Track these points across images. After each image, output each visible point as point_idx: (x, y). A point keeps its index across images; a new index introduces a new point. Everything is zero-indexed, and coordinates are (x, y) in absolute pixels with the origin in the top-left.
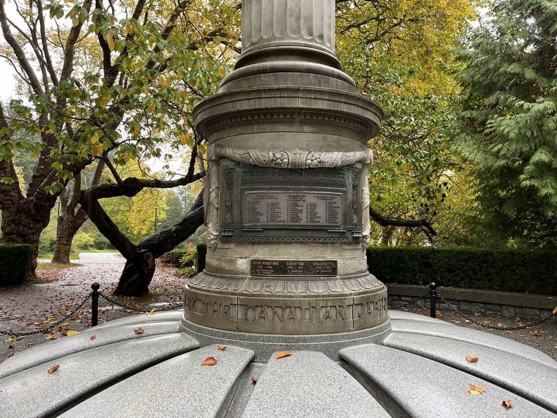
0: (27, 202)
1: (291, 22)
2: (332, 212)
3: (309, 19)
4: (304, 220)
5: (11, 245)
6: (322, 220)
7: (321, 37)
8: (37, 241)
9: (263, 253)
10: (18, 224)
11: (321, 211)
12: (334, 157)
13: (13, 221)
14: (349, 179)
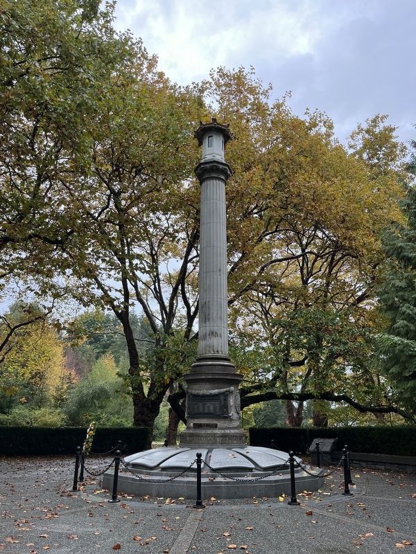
0: (148, 400)
1: (208, 349)
2: (215, 409)
3: (213, 347)
4: (206, 411)
5: (138, 427)
6: (212, 411)
7: (218, 351)
8: (152, 425)
9: (196, 421)
10: (143, 414)
11: (211, 408)
12: (216, 391)
13: (139, 412)
14: (222, 398)
